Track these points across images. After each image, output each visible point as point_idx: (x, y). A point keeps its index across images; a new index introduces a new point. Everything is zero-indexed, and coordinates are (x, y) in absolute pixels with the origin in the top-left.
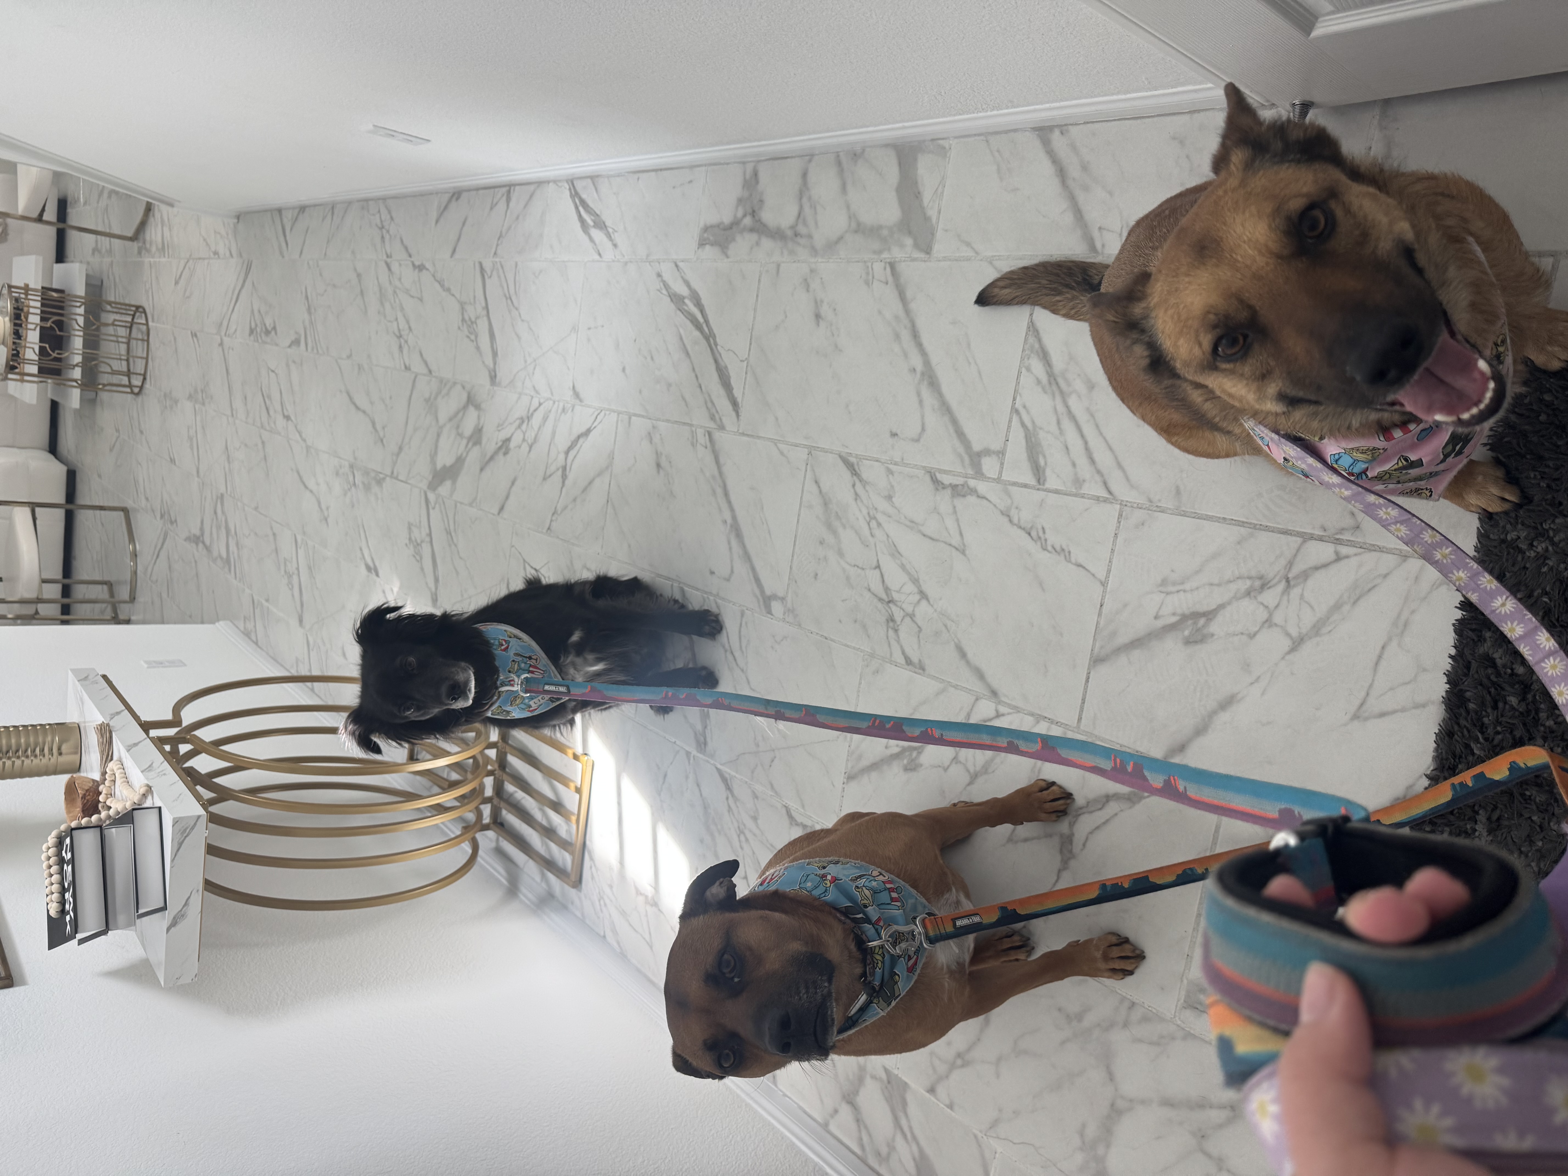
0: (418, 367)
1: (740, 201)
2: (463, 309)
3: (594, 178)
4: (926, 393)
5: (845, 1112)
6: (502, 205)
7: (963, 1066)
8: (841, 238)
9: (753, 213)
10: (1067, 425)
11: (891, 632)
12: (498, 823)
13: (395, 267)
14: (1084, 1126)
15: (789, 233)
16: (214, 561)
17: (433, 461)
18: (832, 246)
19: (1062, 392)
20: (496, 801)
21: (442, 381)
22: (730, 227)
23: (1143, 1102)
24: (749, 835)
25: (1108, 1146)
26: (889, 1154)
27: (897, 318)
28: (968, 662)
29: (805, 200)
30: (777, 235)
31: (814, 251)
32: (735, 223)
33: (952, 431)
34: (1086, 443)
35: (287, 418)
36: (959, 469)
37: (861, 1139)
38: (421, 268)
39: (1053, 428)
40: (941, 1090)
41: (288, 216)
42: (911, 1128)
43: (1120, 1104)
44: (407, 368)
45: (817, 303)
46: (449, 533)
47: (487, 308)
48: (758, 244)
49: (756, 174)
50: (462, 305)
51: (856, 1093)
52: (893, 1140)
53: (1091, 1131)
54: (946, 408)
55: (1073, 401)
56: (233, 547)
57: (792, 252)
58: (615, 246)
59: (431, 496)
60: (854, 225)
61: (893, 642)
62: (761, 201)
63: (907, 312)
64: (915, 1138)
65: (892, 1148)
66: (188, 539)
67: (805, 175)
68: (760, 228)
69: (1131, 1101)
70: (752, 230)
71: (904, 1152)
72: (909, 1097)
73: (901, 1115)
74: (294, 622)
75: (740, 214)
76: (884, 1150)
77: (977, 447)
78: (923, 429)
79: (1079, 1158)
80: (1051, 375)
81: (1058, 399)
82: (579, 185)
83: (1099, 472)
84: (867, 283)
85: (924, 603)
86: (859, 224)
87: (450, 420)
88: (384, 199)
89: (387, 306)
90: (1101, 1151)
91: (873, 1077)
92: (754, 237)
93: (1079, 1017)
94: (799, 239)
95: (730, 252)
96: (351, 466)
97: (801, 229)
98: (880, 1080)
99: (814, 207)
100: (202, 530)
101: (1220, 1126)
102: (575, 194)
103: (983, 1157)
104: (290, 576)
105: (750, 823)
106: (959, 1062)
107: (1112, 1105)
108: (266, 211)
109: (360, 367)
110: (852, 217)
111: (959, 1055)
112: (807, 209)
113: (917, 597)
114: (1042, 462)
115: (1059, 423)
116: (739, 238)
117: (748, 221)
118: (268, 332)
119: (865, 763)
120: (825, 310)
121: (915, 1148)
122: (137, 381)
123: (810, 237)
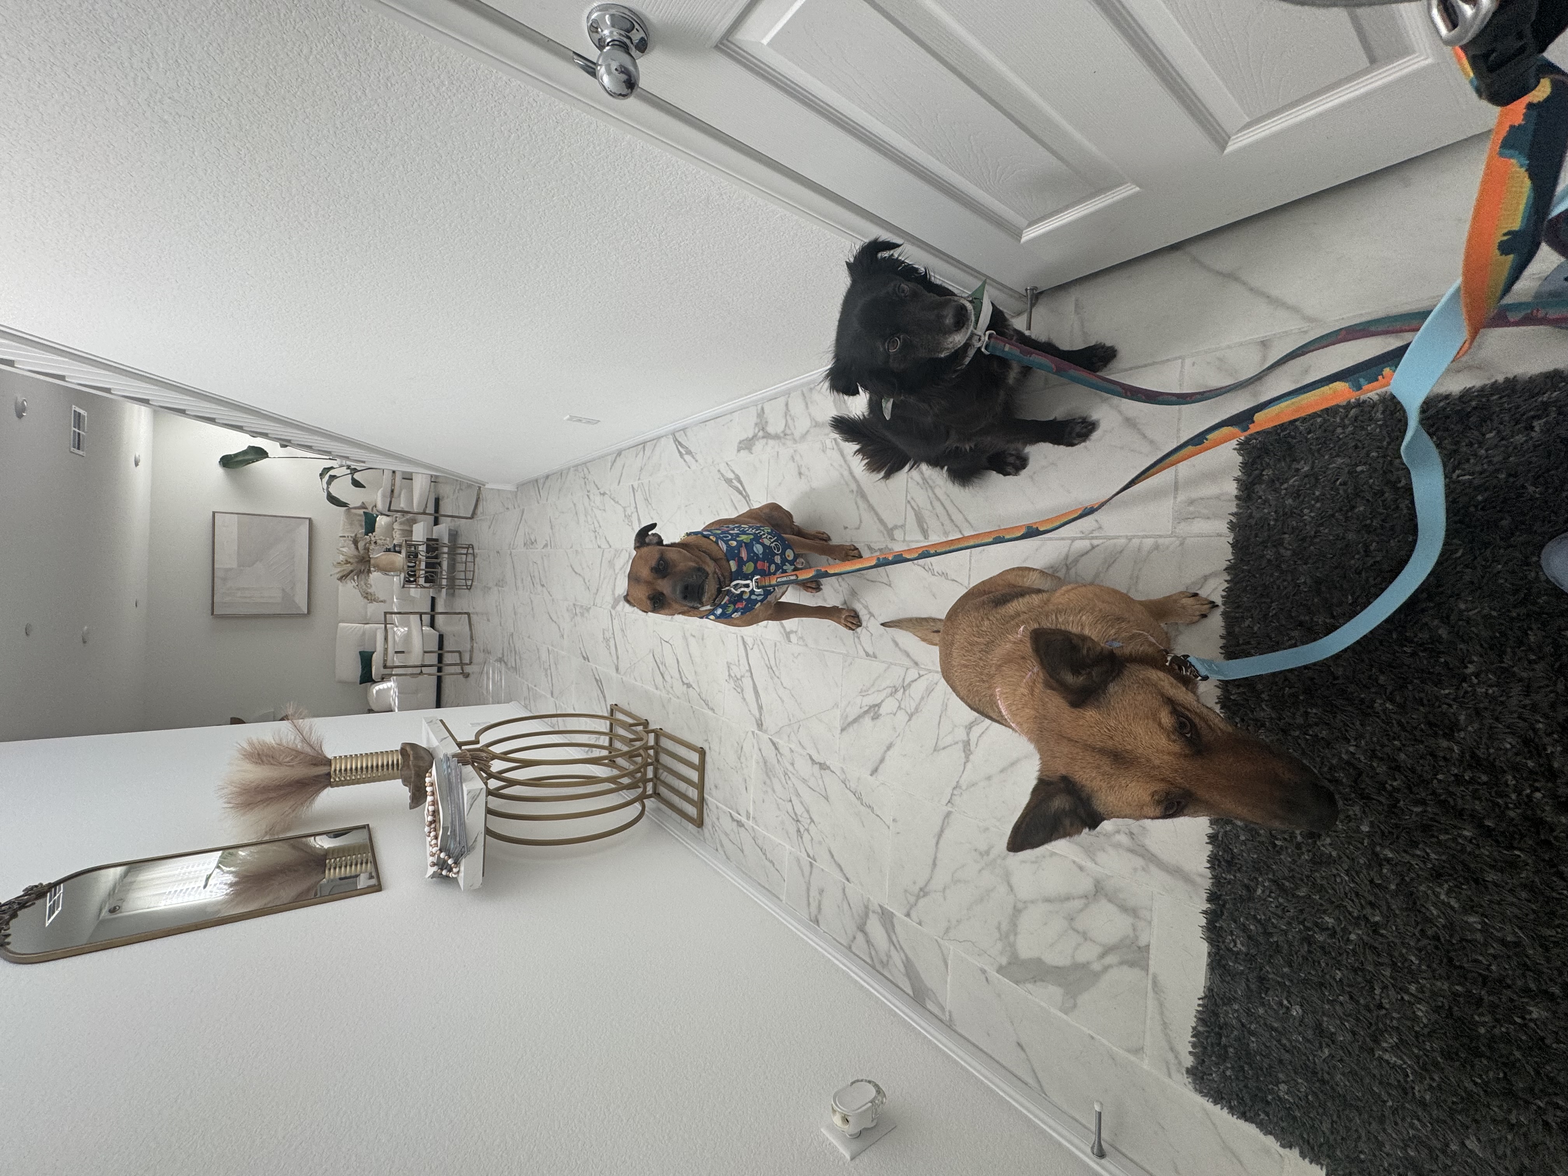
0: (604, 545)
1: (756, 424)
2: (625, 511)
3: (684, 429)
4: (860, 502)
5: (860, 937)
6: (641, 453)
7: (924, 896)
8: (808, 431)
9: (763, 429)
10: (937, 504)
11: (856, 640)
12: (656, 794)
13: (591, 496)
14: (1000, 924)
15: (782, 435)
16: (509, 669)
17: (613, 594)
18: (804, 436)
19: (931, 487)
20: (655, 780)
21: (616, 550)
22: (753, 438)
23: (1032, 902)
24: (790, 775)
25: (1016, 934)
26: (888, 961)
27: (841, 466)
28: (900, 649)
29: (788, 417)
30: (776, 437)
31: (795, 441)
32: (755, 436)
33: (876, 519)
34: (947, 511)
35: (543, 586)
36: (883, 539)
37: (871, 954)
38: (604, 494)
39: (929, 507)
40: (913, 914)
41: (541, 482)
42: (899, 942)
43: (1020, 905)
44: (599, 547)
45: (799, 467)
46: (623, 631)
47: (636, 508)
48: (767, 444)
49: (763, 409)
50: (624, 508)
51: (865, 924)
52: (889, 951)
53: (1005, 927)
54: (871, 508)
55: (937, 491)
56: (518, 661)
57: (784, 444)
58: (697, 461)
59: (613, 612)
60: (814, 424)
61: (859, 646)
62: (767, 422)
63: (845, 461)
64: (901, 948)
65: (889, 956)
66: (497, 661)
67: (787, 405)
68: (767, 436)
69: (1025, 902)
70: (763, 437)
71: (897, 958)
72: (895, 921)
73: (892, 934)
74: (549, 696)
75: (756, 431)
76: (885, 959)
77: (890, 526)
78: (861, 522)
79: (999, 945)
80: (924, 479)
81: (929, 490)
82: (677, 435)
83: (956, 526)
84: (823, 451)
85: (872, 618)
86: (816, 422)
87: (621, 569)
88: (585, 463)
89: (589, 517)
90: (1012, 938)
91: (874, 912)
92: (764, 441)
93: (987, 853)
94: (787, 437)
95: (753, 451)
96: (574, 605)
97: (788, 432)
98: (878, 913)
99: (793, 419)
100: (503, 654)
101: (1081, 910)
102: (676, 440)
103: (943, 955)
104: (546, 671)
105: (790, 768)
106: (922, 894)
107: (1015, 907)
108: (530, 482)
109: (577, 551)
110: (812, 419)
111: (921, 889)
112: (790, 421)
113: (868, 616)
114: (925, 527)
115: (931, 503)
116: (757, 443)
117: (761, 434)
118: (532, 543)
119: (850, 719)
120: (803, 470)
121: (902, 955)
122: (469, 583)
123: (792, 434)
